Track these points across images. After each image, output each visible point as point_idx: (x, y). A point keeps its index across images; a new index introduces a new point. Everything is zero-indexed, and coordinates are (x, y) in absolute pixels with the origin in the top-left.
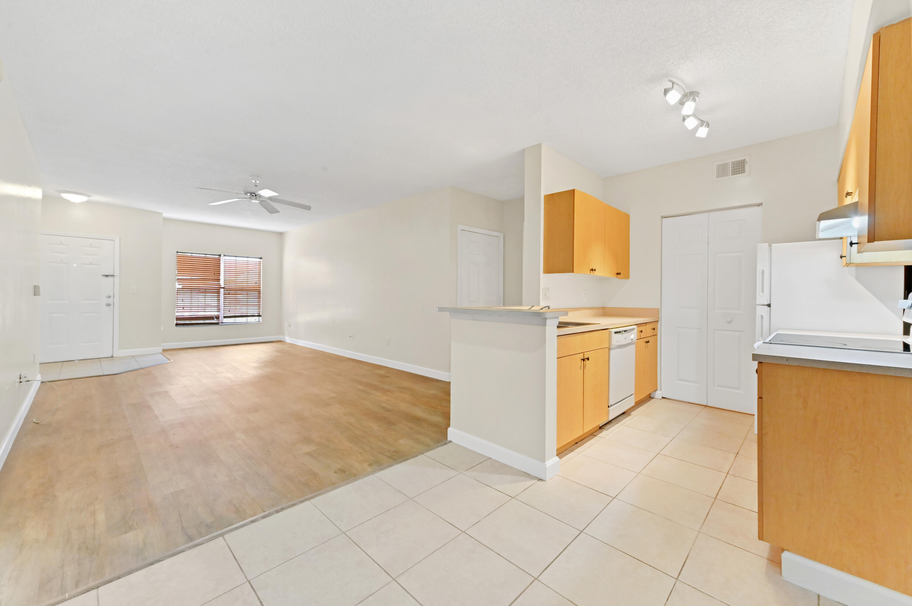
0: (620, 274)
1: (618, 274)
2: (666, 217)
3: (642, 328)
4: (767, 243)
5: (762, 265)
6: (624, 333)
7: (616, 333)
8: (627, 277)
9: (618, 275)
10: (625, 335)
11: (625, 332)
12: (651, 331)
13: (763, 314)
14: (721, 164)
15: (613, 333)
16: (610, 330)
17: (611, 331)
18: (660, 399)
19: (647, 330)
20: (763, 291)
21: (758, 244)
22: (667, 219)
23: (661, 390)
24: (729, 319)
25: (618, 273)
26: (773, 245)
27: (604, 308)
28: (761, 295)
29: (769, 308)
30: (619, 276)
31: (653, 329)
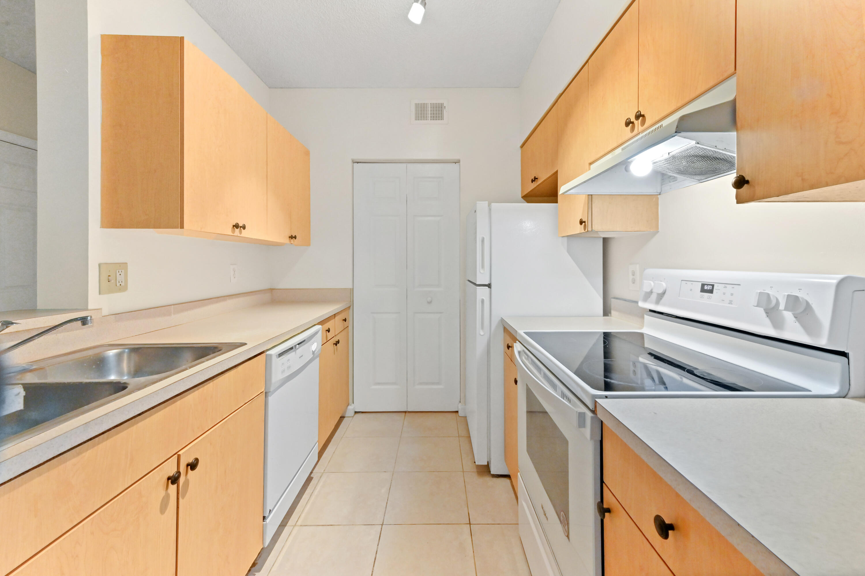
0: (295, 237)
1: (291, 237)
2: (358, 163)
3: (327, 326)
4: (487, 202)
5: (482, 231)
6: (298, 348)
7: (281, 355)
8: (307, 243)
9: (292, 240)
10: (300, 350)
11: (300, 345)
12: (342, 322)
13: (484, 298)
14: (421, 103)
15: (274, 358)
16: (268, 353)
17: (271, 355)
18: (353, 417)
19: (335, 325)
20: (483, 267)
21: (477, 202)
22: (359, 164)
23: (353, 403)
24: (429, 299)
25: (292, 235)
26: (493, 205)
27: (271, 290)
28: (482, 271)
29: (489, 289)
30: (294, 241)
31: (343, 320)
